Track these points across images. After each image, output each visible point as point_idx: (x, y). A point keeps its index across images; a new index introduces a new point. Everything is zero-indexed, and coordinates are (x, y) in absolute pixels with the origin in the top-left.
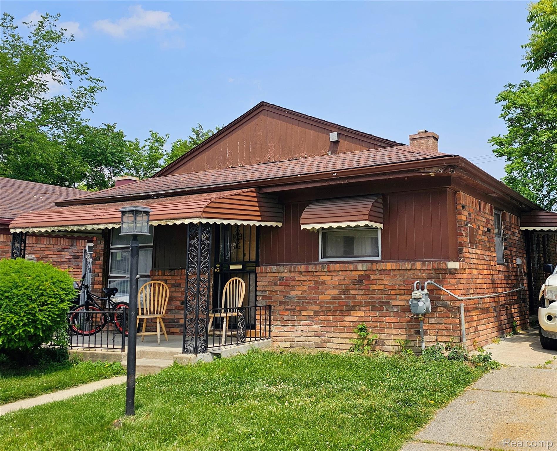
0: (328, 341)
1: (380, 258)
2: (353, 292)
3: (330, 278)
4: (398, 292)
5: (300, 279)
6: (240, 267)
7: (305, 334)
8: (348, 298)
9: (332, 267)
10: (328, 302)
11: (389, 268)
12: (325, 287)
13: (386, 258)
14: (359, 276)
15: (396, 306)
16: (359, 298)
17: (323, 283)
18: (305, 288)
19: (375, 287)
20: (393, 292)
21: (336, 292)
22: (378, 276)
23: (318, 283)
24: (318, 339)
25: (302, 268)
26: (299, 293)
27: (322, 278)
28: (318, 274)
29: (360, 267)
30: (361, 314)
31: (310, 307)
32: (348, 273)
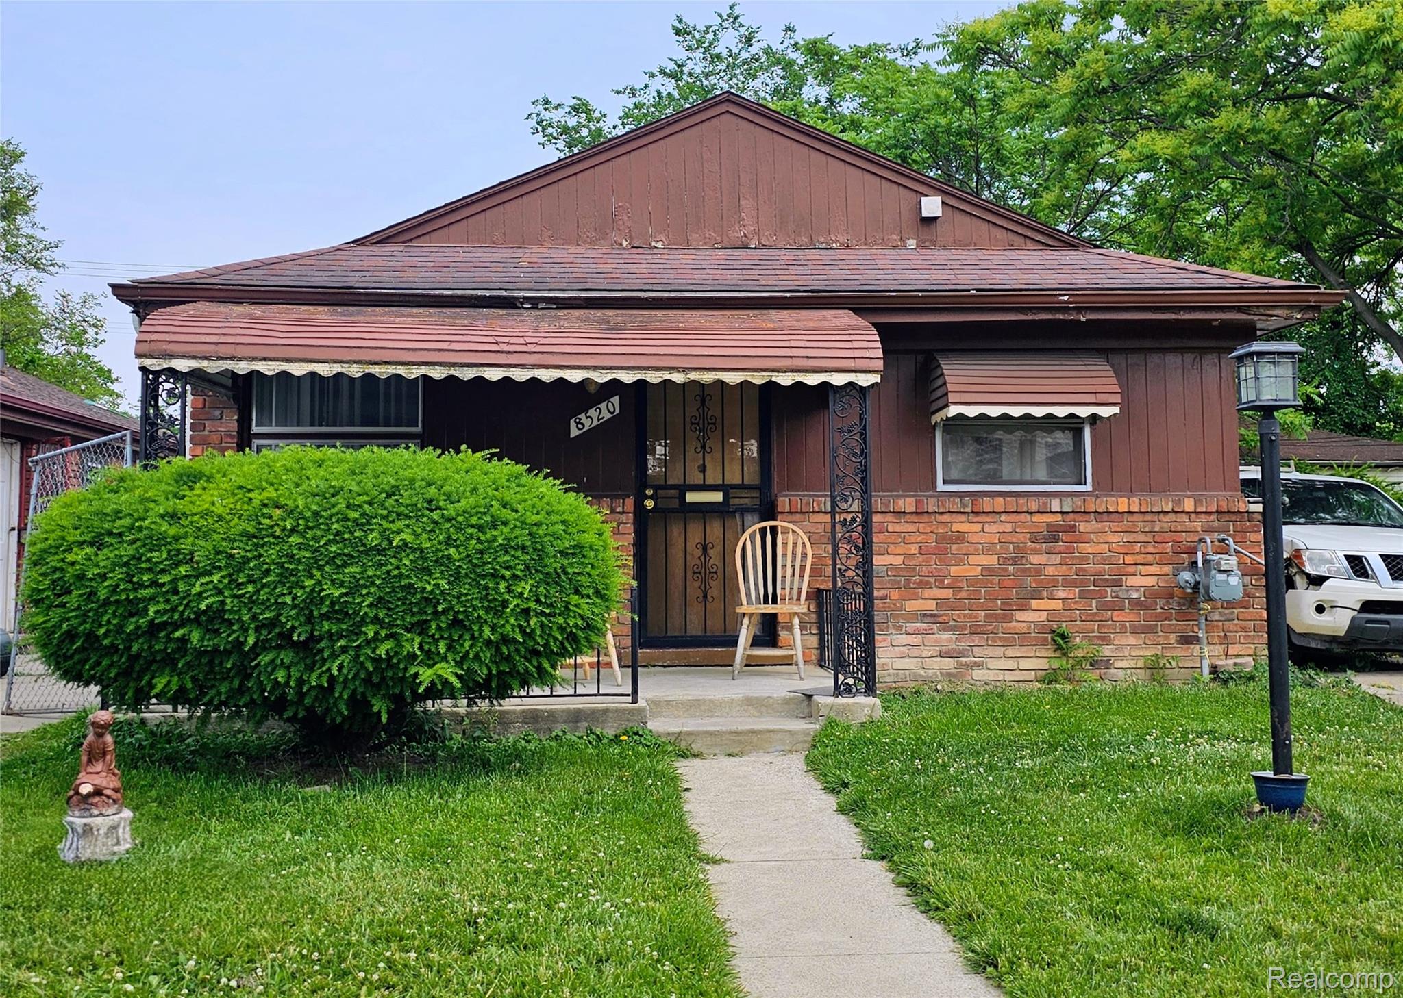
0: (977, 666)
1: (1088, 487)
2: (1035, 559)
3: (977, 527)
4: (1140, 559)
5: (898, 528)
6: (718, 497)
7: (915, 652)
8: (1025, 573)
9: (986, 504)
10: (972, 581)
11: (1123, 508)
12: (964, 548)
13: (1105, 485)
14: (1049, 524)
15: (1137, 588)
16: (1050, 571)
17: (960, 538)
18: (914, 549)
19: (1088, 548)
20: (1129, 559)
21: (993, 560)
22: (1094, 526)
23: (944, 540)
24: (949, 663)
25: (908, 504)
26: (898, 560)
27: (956, 527)
28: (946, 518)
29: (1055, 505)
30: (1054, 605)
31: (927, 593)
32: (1023, 517)
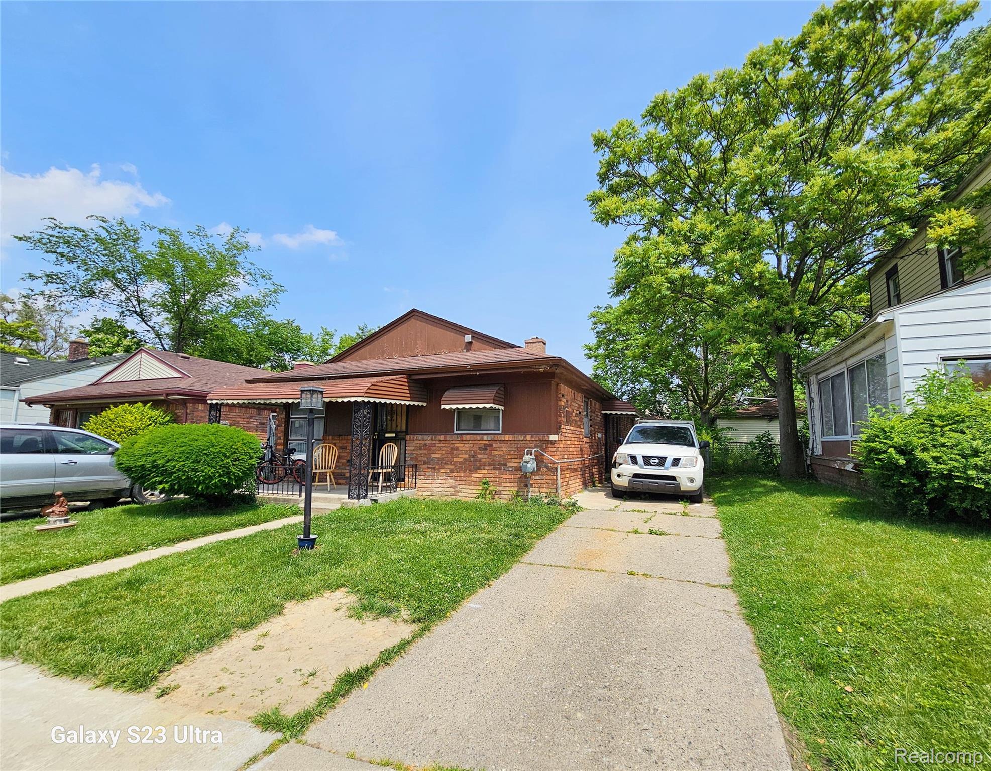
0: (460, 492)
1: (500, 432)
2: (479, 456)
3: (462, 445)
4: (513, 457)
5: (440, 445)
6: (393, 435)
7: (442, 486)
8: (476, 460)
9: (464, 437)
10: (460, 463)
11: (507, 439)
12: (458, 452)
13: (505, 432)
14: (484, 444)
15: (511, 467)
16: (484, 460)
17: (457, 449)
18: (444, 452)
19: (496, 453)
20: (509, 457)
21: (467, 456)
22: (499, 445)
23: (452, 449)
24: (452, 490)
25: (442, 437)
26: (439, 456)
27: (456, 445)
28: (453, 442)
29: (485, 437)
30: (485, 472)
31: (446, 467)
32: (476, 442)
